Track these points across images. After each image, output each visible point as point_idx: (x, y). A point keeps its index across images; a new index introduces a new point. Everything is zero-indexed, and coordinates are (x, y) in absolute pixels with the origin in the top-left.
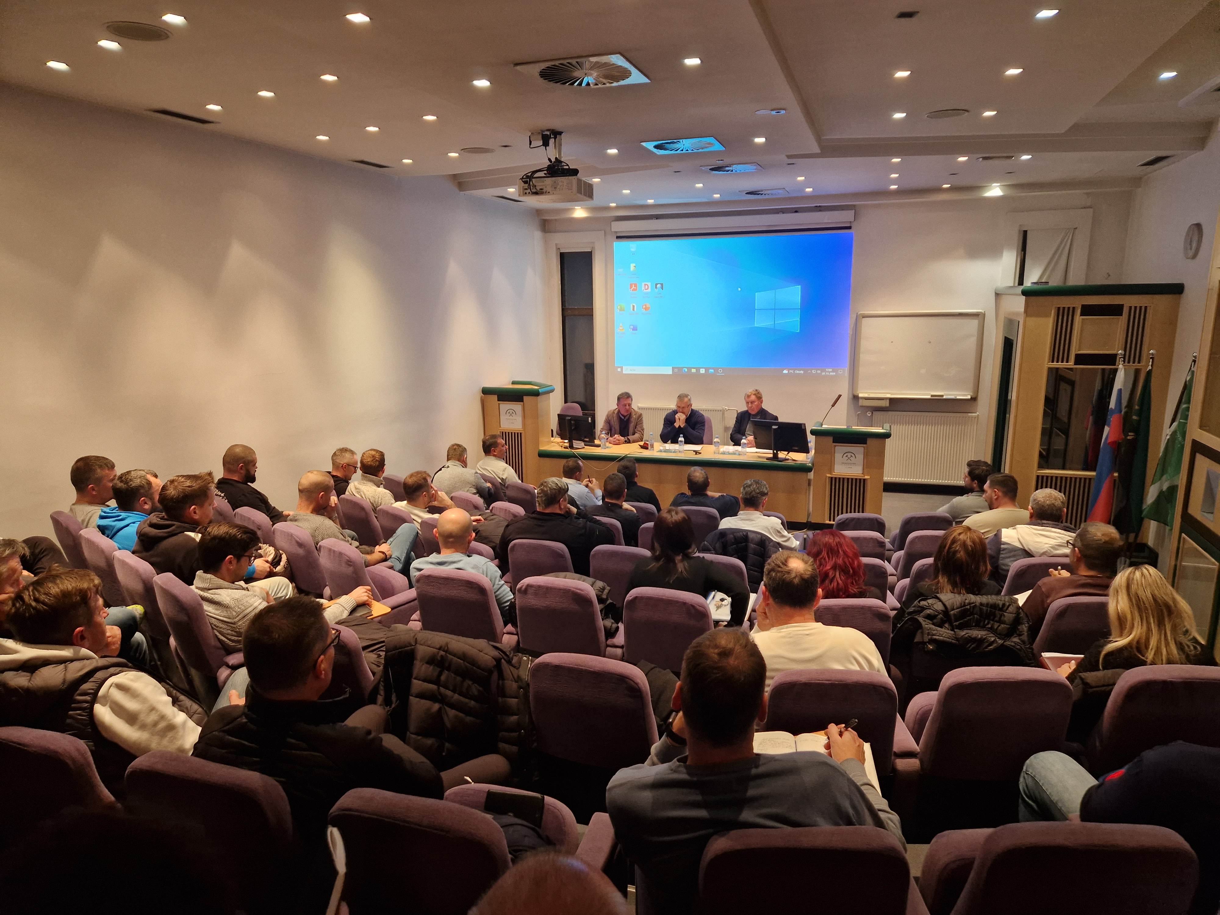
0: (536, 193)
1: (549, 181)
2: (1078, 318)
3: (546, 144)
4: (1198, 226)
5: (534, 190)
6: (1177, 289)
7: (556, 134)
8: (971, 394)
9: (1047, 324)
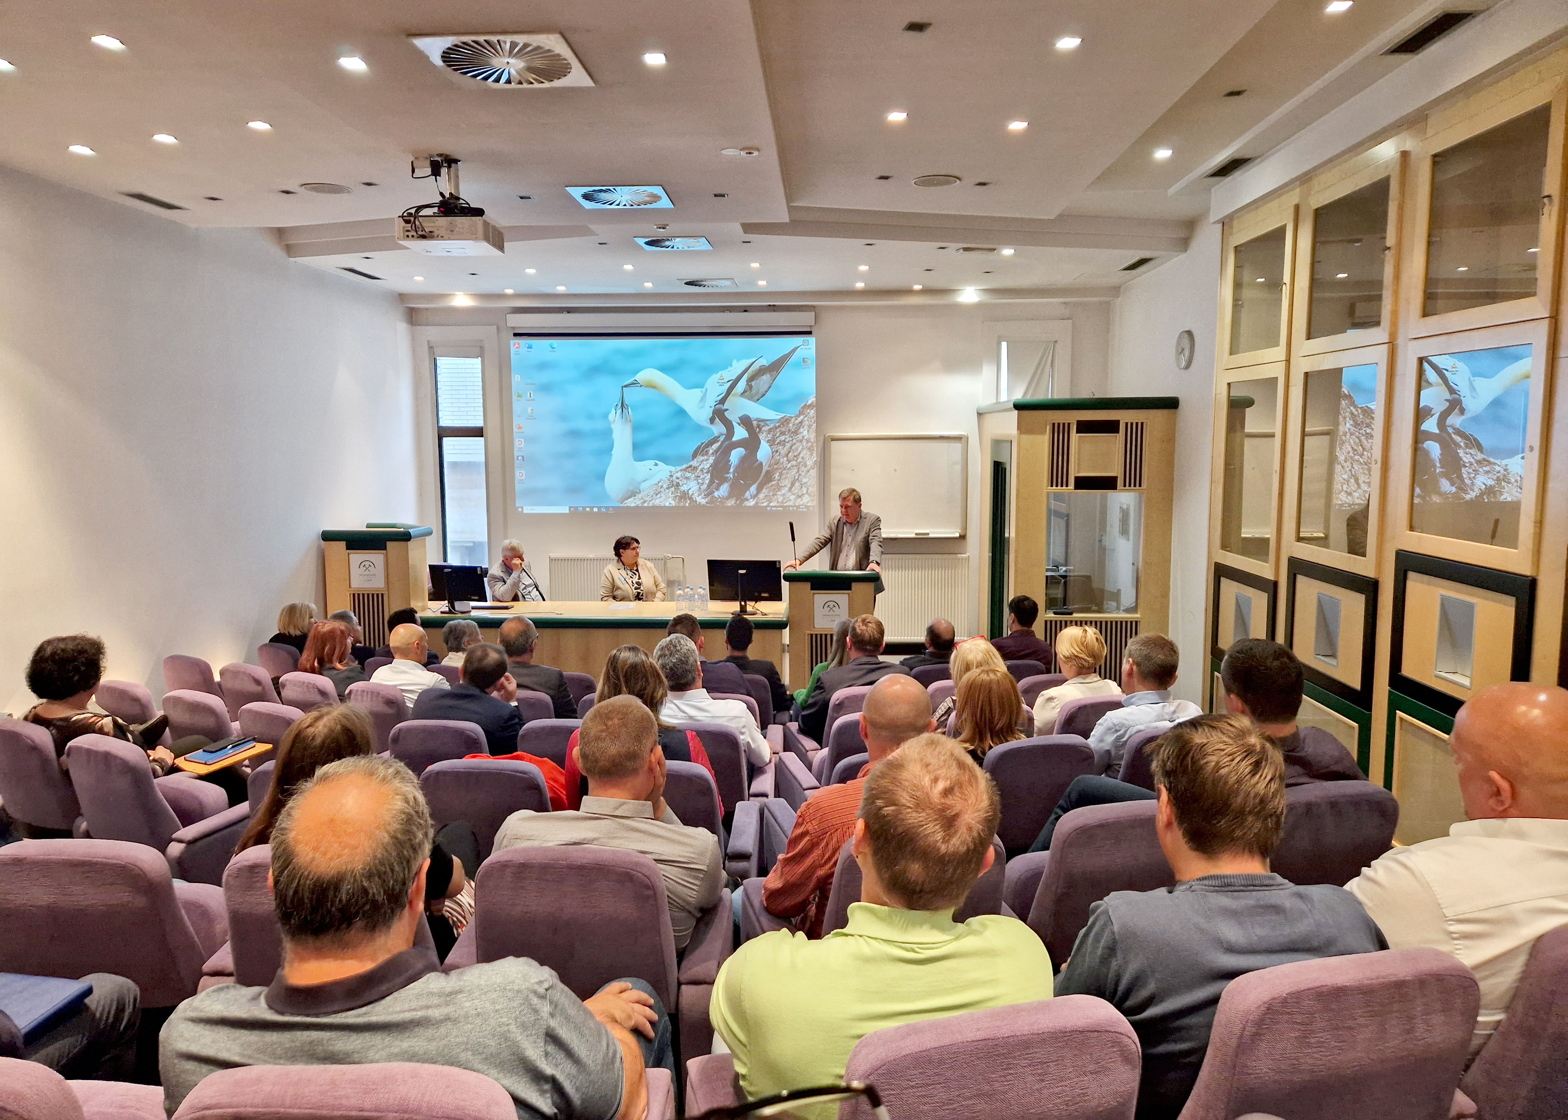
0: (423, 237)
1: (443, 221)
2: (1074, 436)
3: (436, 172)
4: (1190, 333)
5: (420, 233)
6: (1171, 404)
7: (451, 161)
8: (959, 531)
9: (1043, 443)
